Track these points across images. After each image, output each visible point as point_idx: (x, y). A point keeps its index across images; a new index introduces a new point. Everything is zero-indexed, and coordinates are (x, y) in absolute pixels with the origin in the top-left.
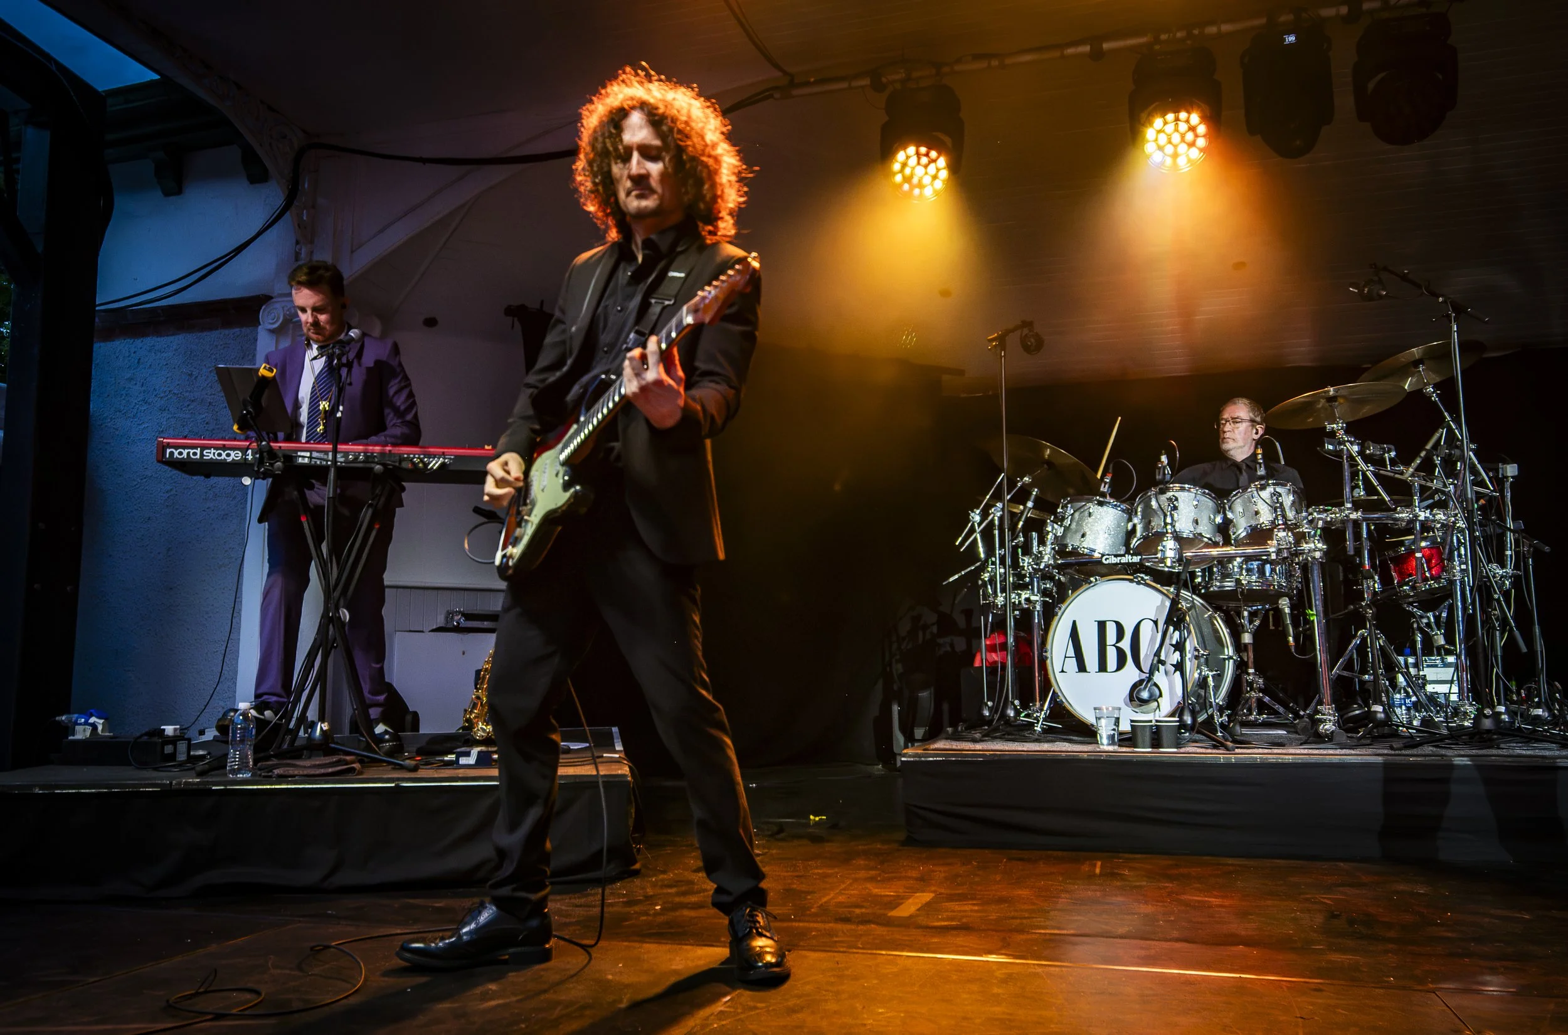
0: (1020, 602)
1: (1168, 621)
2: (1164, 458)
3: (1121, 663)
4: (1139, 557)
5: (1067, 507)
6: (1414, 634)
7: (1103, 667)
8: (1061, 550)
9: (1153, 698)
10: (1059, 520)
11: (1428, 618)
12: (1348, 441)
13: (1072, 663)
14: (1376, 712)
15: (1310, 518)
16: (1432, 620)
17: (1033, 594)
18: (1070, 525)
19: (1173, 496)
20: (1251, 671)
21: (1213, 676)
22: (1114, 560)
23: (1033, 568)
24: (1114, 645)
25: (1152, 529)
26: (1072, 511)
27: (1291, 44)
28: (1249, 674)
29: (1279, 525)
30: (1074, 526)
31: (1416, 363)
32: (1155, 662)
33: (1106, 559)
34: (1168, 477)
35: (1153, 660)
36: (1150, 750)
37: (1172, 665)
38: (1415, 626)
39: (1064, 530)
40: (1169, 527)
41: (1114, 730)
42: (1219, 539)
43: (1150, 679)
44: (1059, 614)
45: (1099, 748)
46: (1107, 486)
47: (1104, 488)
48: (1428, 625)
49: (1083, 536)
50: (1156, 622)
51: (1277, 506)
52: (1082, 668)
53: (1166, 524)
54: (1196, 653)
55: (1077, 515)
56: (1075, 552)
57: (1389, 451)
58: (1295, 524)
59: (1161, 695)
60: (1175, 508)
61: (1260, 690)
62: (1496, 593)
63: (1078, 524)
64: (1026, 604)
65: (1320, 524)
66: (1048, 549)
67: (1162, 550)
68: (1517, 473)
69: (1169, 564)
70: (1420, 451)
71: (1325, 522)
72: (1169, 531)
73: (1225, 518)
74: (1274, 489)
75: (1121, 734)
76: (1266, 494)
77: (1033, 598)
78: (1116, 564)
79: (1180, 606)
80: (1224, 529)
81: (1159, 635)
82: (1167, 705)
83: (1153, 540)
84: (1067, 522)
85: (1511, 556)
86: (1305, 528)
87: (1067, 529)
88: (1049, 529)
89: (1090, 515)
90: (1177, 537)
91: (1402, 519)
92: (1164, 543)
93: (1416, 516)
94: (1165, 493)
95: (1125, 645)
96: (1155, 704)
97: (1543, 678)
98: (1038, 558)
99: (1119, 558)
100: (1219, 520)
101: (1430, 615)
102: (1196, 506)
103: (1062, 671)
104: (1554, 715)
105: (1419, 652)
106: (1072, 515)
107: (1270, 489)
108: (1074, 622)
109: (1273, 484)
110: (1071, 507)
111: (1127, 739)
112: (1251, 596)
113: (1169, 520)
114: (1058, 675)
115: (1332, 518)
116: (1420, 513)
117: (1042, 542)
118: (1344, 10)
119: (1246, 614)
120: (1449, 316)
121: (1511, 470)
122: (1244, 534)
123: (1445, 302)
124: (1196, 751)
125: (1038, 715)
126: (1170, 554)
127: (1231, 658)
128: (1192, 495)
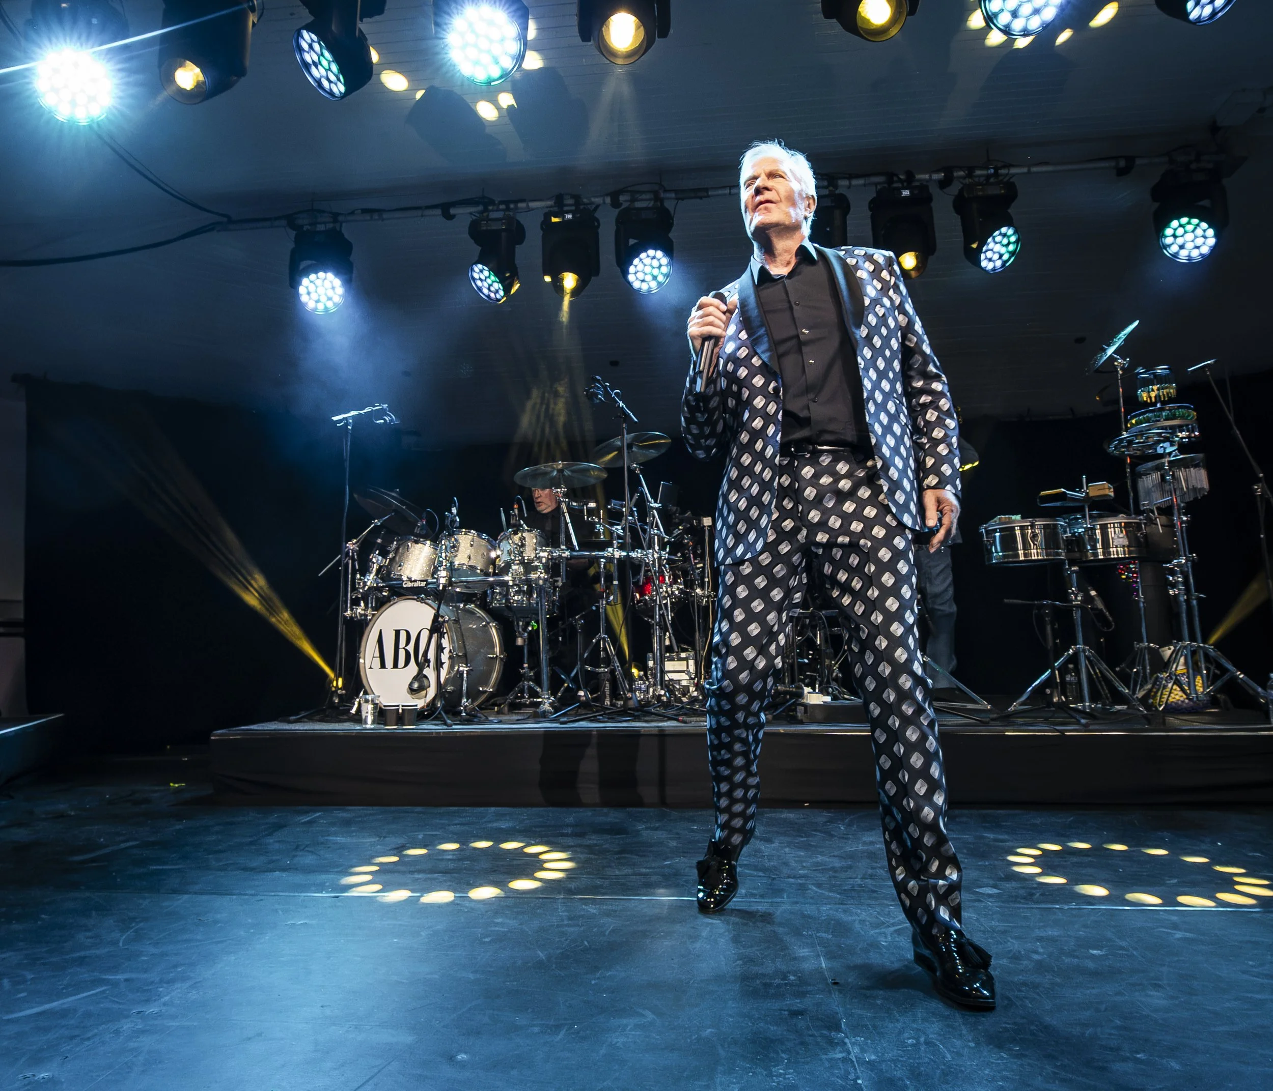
1: (433, 629)
2: (454, 510)
3: (407, 661)
4: (425, 583)
7: (396, 665)
9: (422, 688)
13: (377, 661)
14: (580, 696)
18: (394, 557)
19: (458, 538)
20: (526, 665)
21: (468, 672)
22: (410, 585)
24: (404, 648)
26: (396, 547)
27: (568, 221)
33: (405, 584)
34: (456, 523)
36: (396, 726)
37: (441, 663)
39: (388, 561)
40: (444, 561)
42: (491, 570)
43: (422, 671)
44: (373, 623)
45: (364, 726)
46: (420, 529)
47: (417, 530)
49: (400, 566)
50: (428, 630)
52: (383, 666)
53: (443, 559)
54: (451, 654)
55: (401, 550)
58: (531, 560)
59: (429, 686)
63: (398, 558)
65: (544, 560)
66: (372, 576)
67: (438, 578)
69: (441, 587)
72: (444, 564)
76: (516, 538)
78: (411, 587)
81: (428, 641)
82: (432, 692)
84: (390, 556)
85: (708, 582)
86: (535, 563)
87: (392, 560)
89: (409, 549)
92: (439, 573)
93: (613, 555)
95: (411, 648)
96: (425, 692)
99: (413, 583)
100: (492, 556)
102: (472, 545)
103: (371, 668)
106: (396, 549)
108: (381, 631)
110: (396, 544)
113: (444, 556)
114: (368, 670)
116: (617, 553)
119: (520, 623)
121: (707, 521)
124: (427, 728)
126: (443, 580)
127: (497, 657)
128: (470, 537)
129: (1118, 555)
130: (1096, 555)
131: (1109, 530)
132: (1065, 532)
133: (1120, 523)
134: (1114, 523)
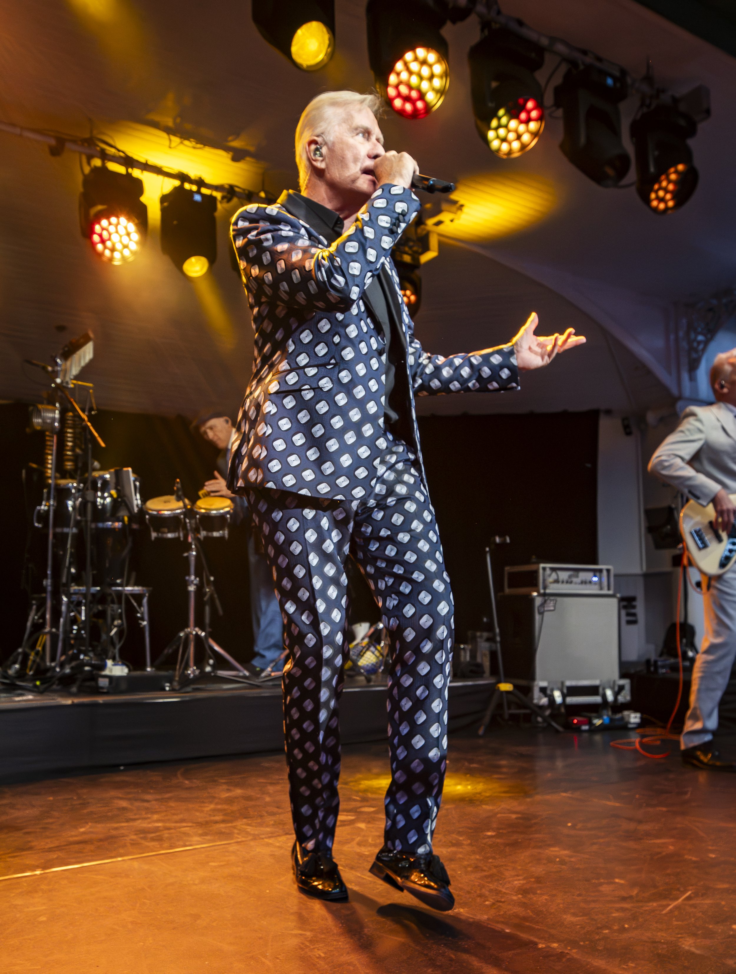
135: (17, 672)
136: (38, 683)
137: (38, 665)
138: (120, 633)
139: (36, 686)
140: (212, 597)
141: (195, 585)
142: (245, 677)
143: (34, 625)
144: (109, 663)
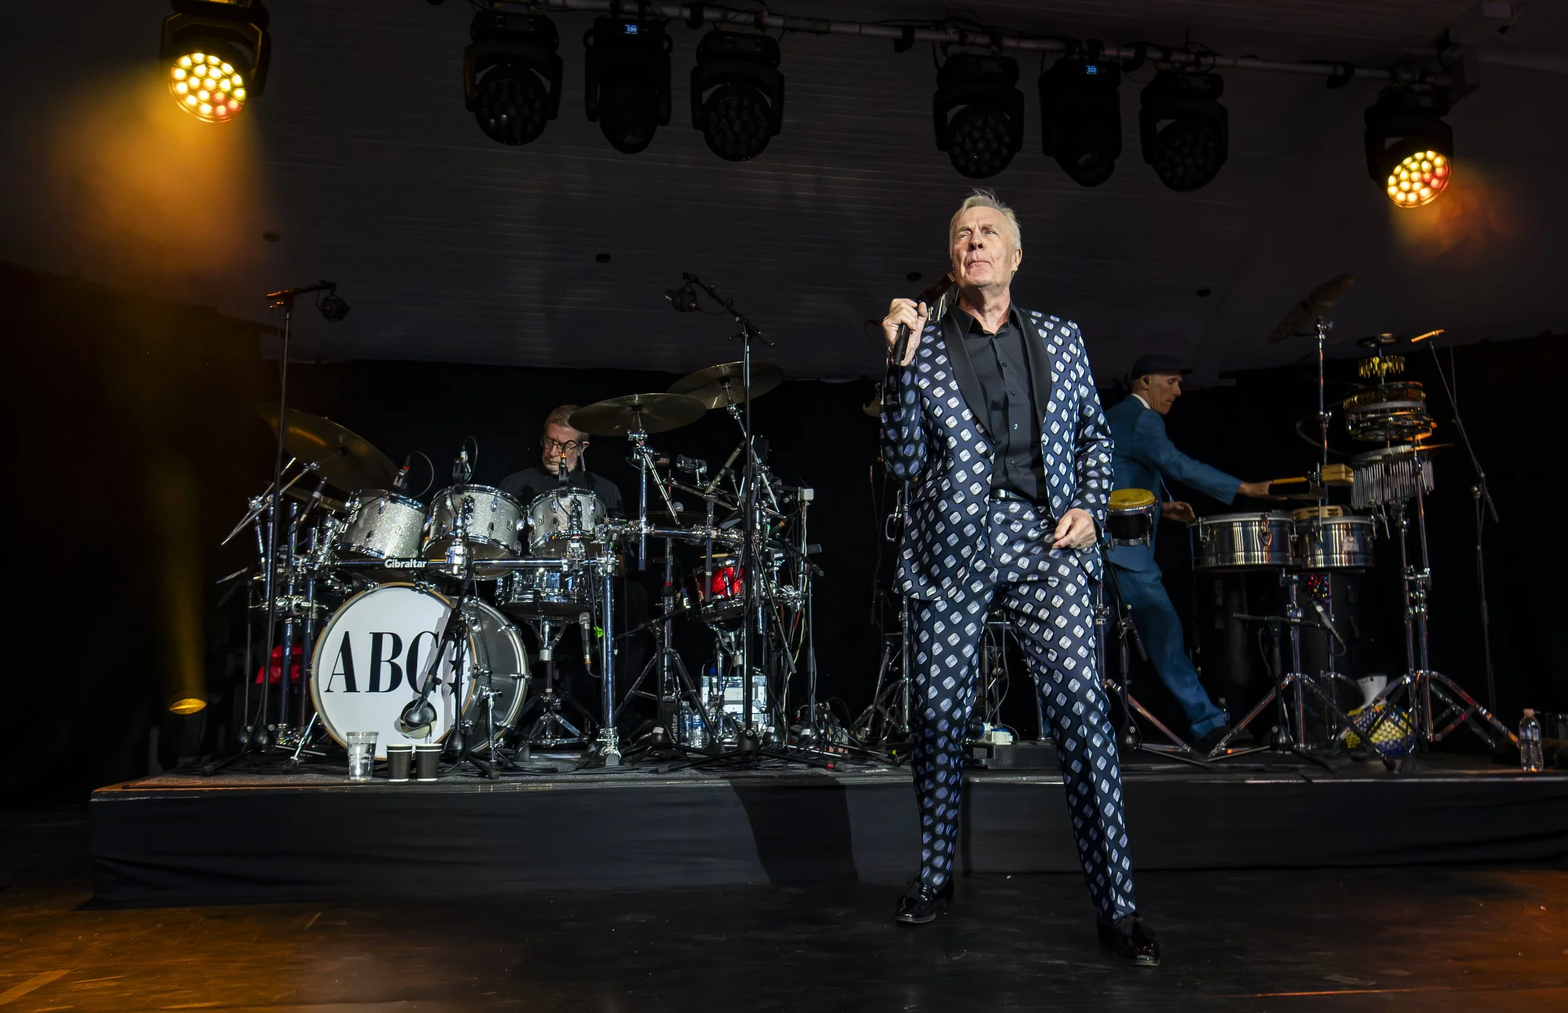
0: (290, 608)
1: (448, 635)
2: (464, 455)
3: (395, 683)
4: (425, 563)
5: (355, 501)
6: (716, 654)
7: (374, 686)
8: (343, 549)
9: (425, 722)
10: (342, 515)
11: (730, 637)
12: (647, 453)
13: (340, 682)
14: (657, 734)
15: (605, 530)
16: (733, 639)
17: (307, 600)
18: (356, 521)
19: (469, 496)
20: (549, 690)
21: (494, 698)
22: (397, 565)
23: (308, 570)
24: (388, 661)
25: (444, 532)
26: (360, 506)
27: (631, 35)
28: (546, 694)
29: (573, 535)
30: (361, 523)
31: (724, 379)
32: (429, 680)
33: (389, 563)
34: (467, 475)
35: (427, 679)
36: (407, 780)
37: (450, 684)
38: (718, 645)
39: (348, 527)
40: (459, 531)
41: (366, 758)
42: (518, 547)
43: (423, 699)
44: (329, 624)
45: (349, 779)
46: (401, 480)
47: (397, 483)
48: (729, 644)
49: (369, 535)
50: (436, 636)
51: (576, 514)
52: (351, 686)
53: (456, 528)
54: (476, 671)
55: (366, 511)
56: (358, 555)
57: (700, 466)
58: (593, 535)
59: (435, 718)
60: (470, 510)
61: (557, 712)
62: (774, 614)
63: (365, 523)
64: (297, 611)
65: (615, 536)
66: (325, 549)
67: (449, 556)
68: (812, 498)
69: (455, 571)
70: (720, 469)
71: (620, 536)
72: (459, 535)
73: (526, 525)
74: (575, 496)
75: (377, 762)
76: (566, 502)
77: (304, 604)
78: (399, 569)
79: (462, 618)
80: (524, 536)
81: (437, 651)
82: (439, 729)
83: (442, 545)
84: (353, 518)
85: (804, 579)
86: (600, 540)
87: (353, 526)
88: (329, 524)
89: (380, 511)
90: (468, 542)
91: (695, 536)
92: (452, 548)
93: (709, 535)
94: (462, 494)
95: (402, 661)
96: (427, 728)
97: (813, 698)
98: (314, 558)
99: (403, 563)
100: (520, 526)
101: (732, 634)
102: (494, 510)
103: (328, 691)
104: (820, 736)
105: (720, 671)
106: (360, 510)
107: (571, 497)
108: (347, 634)
109: (577, 492)
110: (359, 502)
111: (379, 768)
112: (551, 610)
113: (459, 523)
114: (323, 696)
115: (626, 532)
116: (712, 532)
117: (321, 541)
118: (687, 13)
119: (547, 629)
120: (742, 337)
121: (808, 494)
122: (542, 542)
123: (741, 322)
124: (460, 781)
125: (298, 741)
126: (458, 560)
127: (521, 677)
128: (491, 497)
129: (1341, 562)
130: (1314, 562)
131: (1333, 532)
132: (1292, 533)
133: (1347, 524)
134: (1339, 524)
135: (868, 737)
136: (894, 752)
137: (894, 728)
138: (1001, 685)
139: (891, 756)
140: (1130, 632)
141: (1105, 616)
142: (1184, 754)
143: (888, 674)
144: (987, 727)
